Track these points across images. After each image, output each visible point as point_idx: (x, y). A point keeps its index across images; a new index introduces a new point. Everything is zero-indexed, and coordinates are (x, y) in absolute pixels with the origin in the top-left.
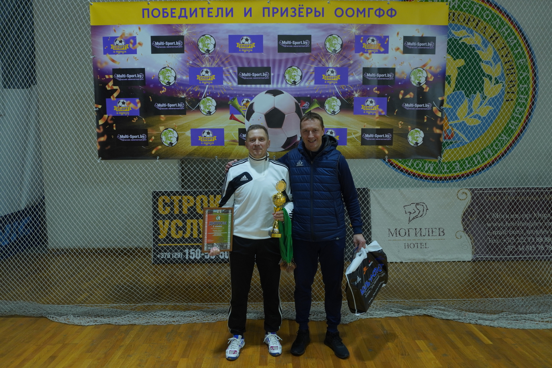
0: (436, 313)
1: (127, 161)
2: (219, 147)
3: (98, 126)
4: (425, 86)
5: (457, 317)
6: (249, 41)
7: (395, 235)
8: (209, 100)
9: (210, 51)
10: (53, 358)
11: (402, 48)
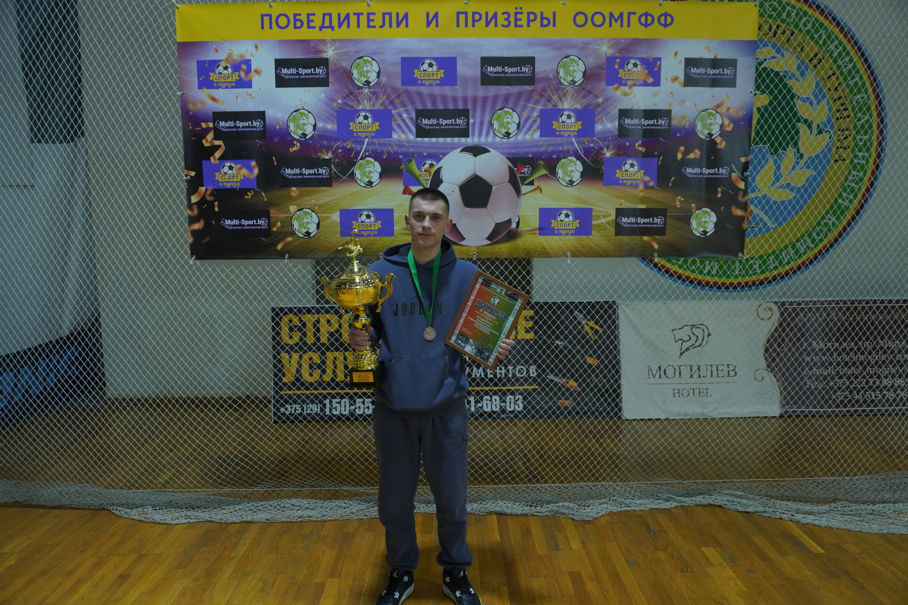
0: (729, 501)
1: (237, 261)
2: (386, 239)
3: (190, 206)
4: (718, 140)
5: (761, 509)
6: (435, 68)
7: (658, 376)
8: (369, 162)
9: (370, 82)
10: (124, 577)
11: (682, 78)
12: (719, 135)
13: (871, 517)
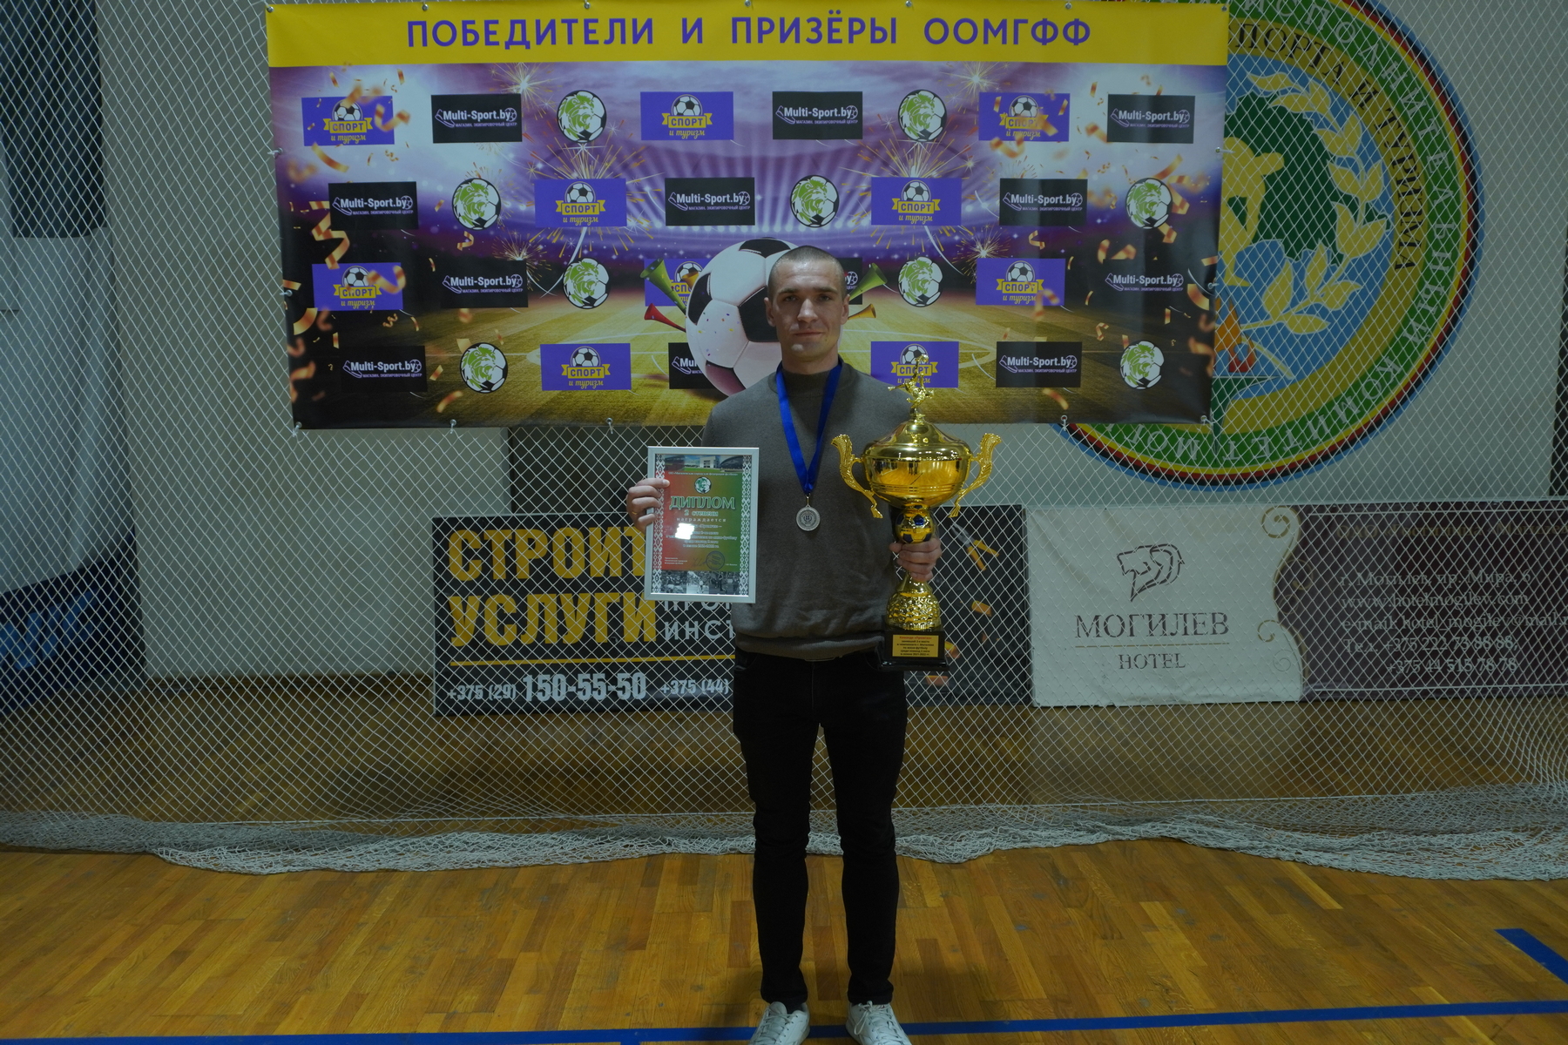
0: (1193, 831)
1: (371, 432)
2: (619, 394)
3: (292, 340)
4: (1165, 229)
5: (1246, 843)
6: (697, 109)
7: (1093, 632)
8: (588, 266)
9: (590, 134)
10: (180, 954)
11: (1103, 127)
12: (1167, 222)
13: (1426, 854)
